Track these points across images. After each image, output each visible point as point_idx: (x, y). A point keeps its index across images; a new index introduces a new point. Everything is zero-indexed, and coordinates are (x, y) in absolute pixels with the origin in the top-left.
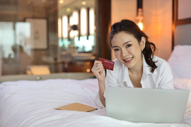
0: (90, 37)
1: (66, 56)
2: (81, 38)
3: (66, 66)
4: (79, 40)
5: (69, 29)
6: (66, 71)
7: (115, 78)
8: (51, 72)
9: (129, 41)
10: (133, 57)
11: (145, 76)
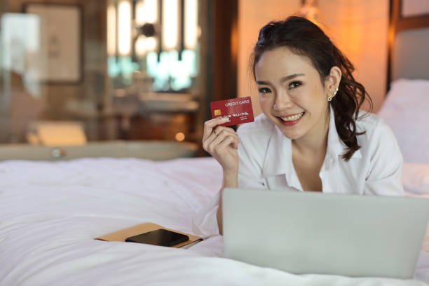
0: (186, 54)
1: (125, 100)
2: (164, 56)
3: (126, 124)
4: (159, 60)
5: (136, 32)
6: (124, 136)
7: (255, 164)
8: (90, 137)
9: (297, 73)
10: (304, 113)
11: (331, 161)
